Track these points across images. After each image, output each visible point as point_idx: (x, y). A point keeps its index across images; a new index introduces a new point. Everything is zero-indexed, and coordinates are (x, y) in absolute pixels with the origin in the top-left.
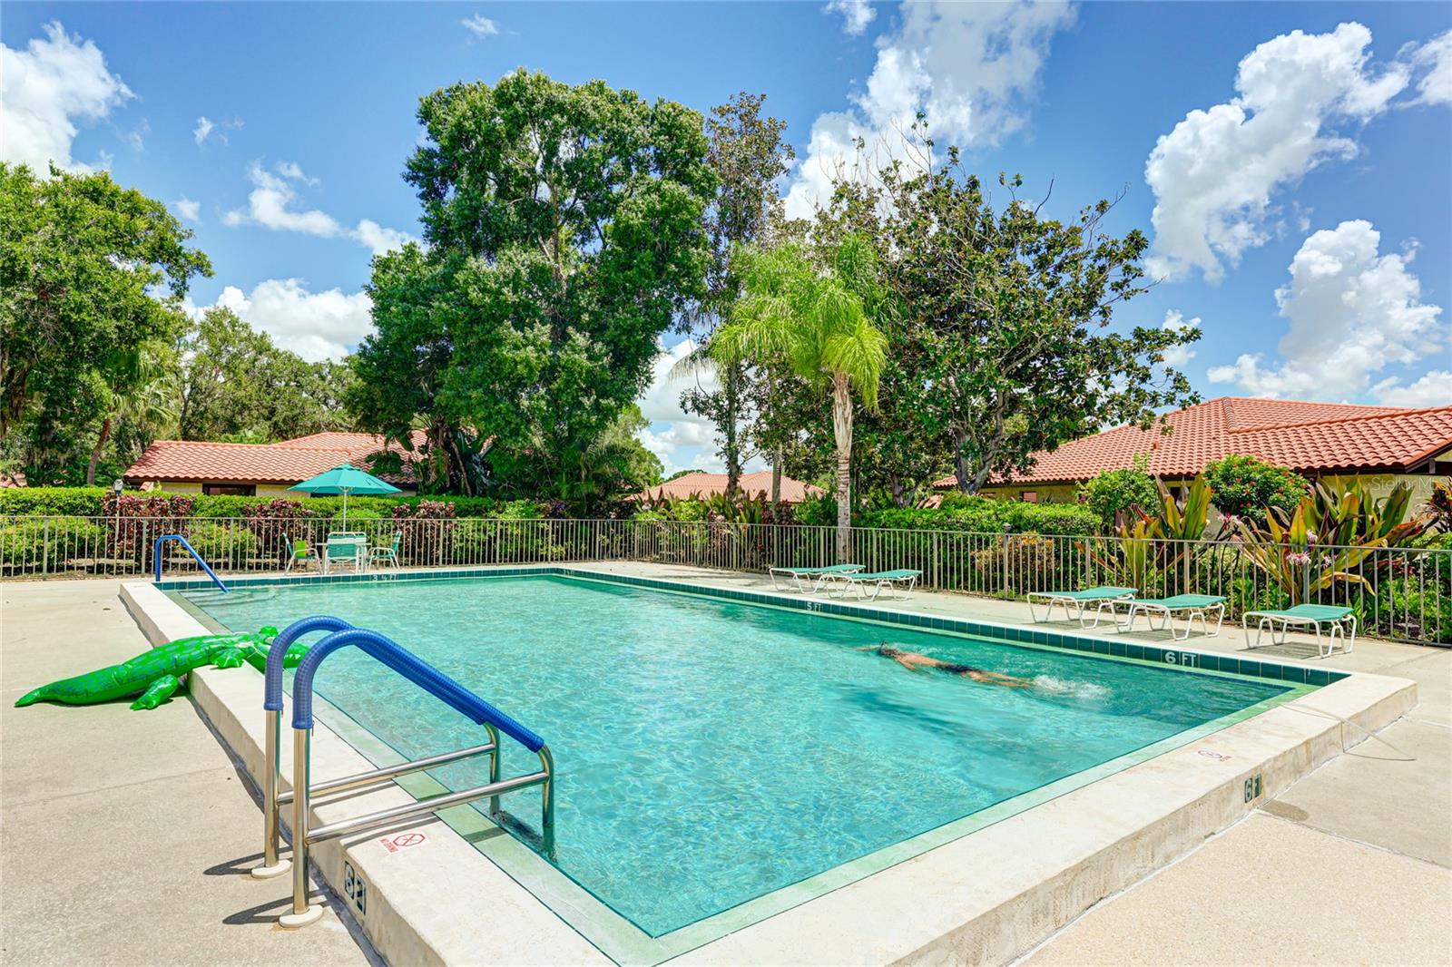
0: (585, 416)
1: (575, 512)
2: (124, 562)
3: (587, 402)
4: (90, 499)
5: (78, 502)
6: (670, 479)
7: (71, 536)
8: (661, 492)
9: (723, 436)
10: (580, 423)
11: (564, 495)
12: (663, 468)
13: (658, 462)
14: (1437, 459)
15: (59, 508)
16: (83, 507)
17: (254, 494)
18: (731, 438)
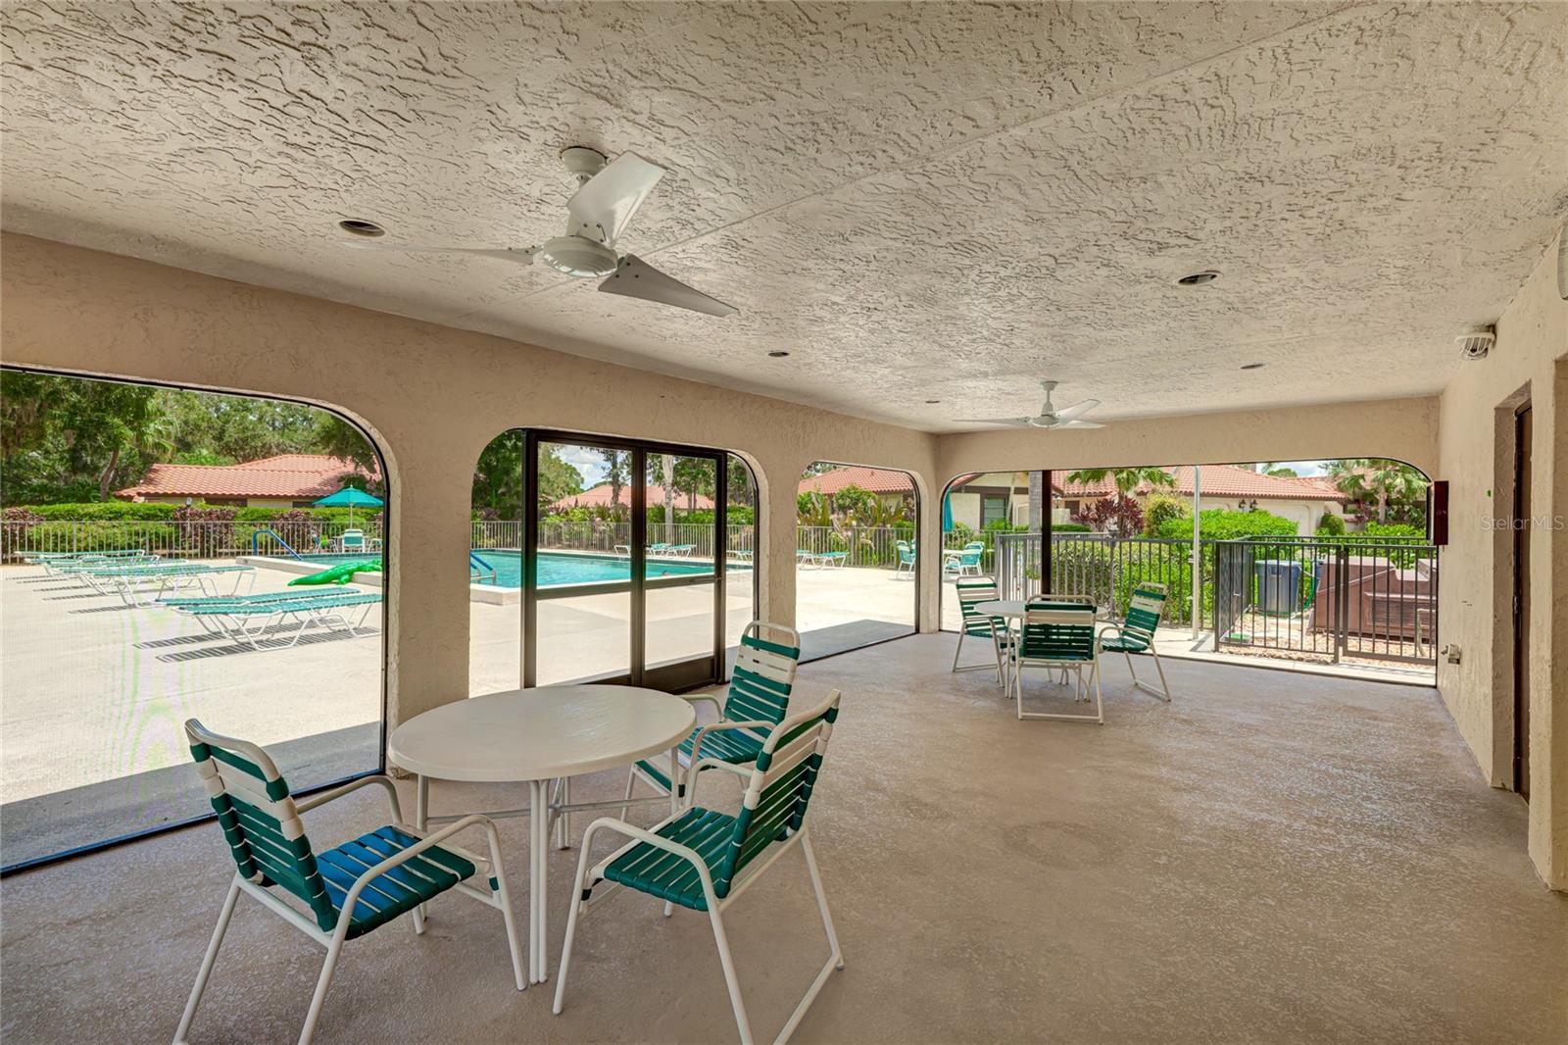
0: (508, 454)
1: (501, 517)
2: (193, 551)
3: (509, 444)
4: (161, 511)
5: (152, 512)
6: (592, 488)
7: (157, 535)
8: (577, 501)
9: (609, 465)
10: (504, 457)
11: (494, 505)
12: (583, 480)
13: (579, 475)
14: (968, 484)
15: (140, 516)
16: (157, 516)
17: (246, 506)
18: (614, 465)
